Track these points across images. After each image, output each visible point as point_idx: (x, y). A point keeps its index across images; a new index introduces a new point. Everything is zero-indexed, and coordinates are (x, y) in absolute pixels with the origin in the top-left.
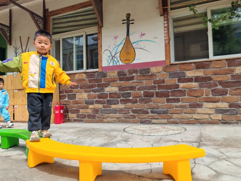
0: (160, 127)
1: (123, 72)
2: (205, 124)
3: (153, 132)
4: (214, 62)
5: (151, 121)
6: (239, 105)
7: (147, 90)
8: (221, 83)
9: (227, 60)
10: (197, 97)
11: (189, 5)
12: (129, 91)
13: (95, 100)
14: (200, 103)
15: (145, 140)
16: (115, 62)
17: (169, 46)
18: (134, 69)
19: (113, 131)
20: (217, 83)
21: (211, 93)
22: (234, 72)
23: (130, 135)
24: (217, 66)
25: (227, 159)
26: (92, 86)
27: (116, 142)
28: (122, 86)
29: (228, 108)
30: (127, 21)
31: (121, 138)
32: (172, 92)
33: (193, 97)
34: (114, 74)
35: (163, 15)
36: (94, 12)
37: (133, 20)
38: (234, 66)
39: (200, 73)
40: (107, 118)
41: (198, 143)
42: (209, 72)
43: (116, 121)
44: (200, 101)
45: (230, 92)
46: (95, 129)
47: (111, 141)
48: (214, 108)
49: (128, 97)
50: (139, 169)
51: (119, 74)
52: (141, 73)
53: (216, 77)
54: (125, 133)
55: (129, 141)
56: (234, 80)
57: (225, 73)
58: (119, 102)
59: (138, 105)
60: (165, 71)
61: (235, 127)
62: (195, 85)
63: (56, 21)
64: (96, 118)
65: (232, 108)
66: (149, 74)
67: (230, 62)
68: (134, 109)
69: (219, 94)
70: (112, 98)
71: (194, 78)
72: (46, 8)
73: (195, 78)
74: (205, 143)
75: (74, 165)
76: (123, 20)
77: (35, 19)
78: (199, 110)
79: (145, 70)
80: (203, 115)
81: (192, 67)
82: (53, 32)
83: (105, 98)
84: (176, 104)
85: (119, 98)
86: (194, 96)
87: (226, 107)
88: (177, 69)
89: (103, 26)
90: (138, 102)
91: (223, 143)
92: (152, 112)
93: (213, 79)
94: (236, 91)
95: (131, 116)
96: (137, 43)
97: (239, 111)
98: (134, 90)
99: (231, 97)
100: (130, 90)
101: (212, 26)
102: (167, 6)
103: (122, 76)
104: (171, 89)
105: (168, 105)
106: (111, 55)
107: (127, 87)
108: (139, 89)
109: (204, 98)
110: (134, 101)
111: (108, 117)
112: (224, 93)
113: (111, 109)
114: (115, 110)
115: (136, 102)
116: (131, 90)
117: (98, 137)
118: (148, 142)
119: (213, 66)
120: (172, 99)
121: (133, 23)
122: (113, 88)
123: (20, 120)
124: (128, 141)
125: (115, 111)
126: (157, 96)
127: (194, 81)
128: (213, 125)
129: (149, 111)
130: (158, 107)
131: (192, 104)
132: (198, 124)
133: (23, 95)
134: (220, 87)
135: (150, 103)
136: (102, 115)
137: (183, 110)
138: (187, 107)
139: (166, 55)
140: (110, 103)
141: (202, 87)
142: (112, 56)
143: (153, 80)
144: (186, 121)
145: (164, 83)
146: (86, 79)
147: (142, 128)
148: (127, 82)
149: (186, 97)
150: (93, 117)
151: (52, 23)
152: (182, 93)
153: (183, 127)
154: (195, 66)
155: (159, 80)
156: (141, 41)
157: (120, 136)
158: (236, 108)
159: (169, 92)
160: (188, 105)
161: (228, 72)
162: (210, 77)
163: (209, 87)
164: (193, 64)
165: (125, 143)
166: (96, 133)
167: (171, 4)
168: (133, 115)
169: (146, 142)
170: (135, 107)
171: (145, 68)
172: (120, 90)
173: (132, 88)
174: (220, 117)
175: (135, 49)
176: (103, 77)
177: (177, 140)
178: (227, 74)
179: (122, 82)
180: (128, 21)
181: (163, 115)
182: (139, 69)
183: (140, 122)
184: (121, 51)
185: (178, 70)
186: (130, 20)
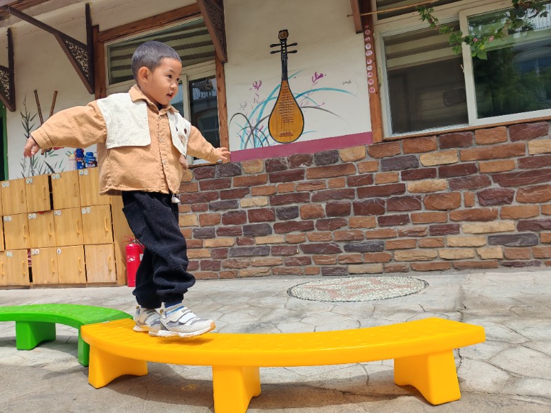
0: (369, 282)
1: (278, 162)
2: (467, 270)
3: (356, 294)
4: (481, 131)
5: (346, 269)
6: (540, 223)
7: (333, 200)
8: (497, 177)
9: (508, 126)
10: (446, 210)
11: (419, 6)
12: (294, 205)
13: (216, 227)
14: (453, 223)
15: (340, 312)
16: (257, 140)
17: (380, 99)
18: (303, 154)
19: (266, 296)
20: (488, 178)
21: (476, 199)
22: (525, 151)
23: (305, 303)
24: (487, 142)
25: (527, 344)
26: (209, 198)
27: (277, 320)
28: (278, 194)
29: (516, 232)
30: (282, 47)
31: (287, 311)
32: (389, 202)
33: (437, 211)
34: (257, 168)
35: (363, 30)
36: (205, 28)
37: (295, 44)
38: (523, 139)
39: (450, 157)
40: (246, 268)
41: (458, 313)
42: (470, 154)
43: (268, 274)
44: (455, 219)
45: (520, 195)
46: (222, 292)
47: (265, 320)
48: (486, 233)
49: (292, 218)
50: (341, 377)
51: (269, 166)
52: (319, 162)
53: (485, 164)
54: (293, 298)
55: (305, 317)
56: (527, 168)
57: (505, 156)
58: (273, 230)
59: (314, 233)
60: (372, 157)
61: (534, 274)
62: (440, 183)
63: (117, 53)
64: (221, 268)
65: (524, 230)
66: (337, 164)
67: (516, 130)
68: (307, 243)
69: (495, 201)
70: (254, 222)
71: (437, 168)
72: (94, 23)
73: (439, 169)
74: (475, 311)
75: (195, 377)
76: (273, 46)
77: (70, 50)
78: (452, 239)
79: (327, 155)
80: (462, 249)
81: (432, 146)
82: (112, 77)
83: (240, 222)
84: (400, 228)
85: (271, 221)
86: (439, 208)
87: (510, 229)
88: (400, 151)
89: (227, 61)
90: (316, 229)
91: (513, 309)
92: (348, 249)
93: (479, 170)
94: (531, 194)
95: (300, 259)
96: (306, 95)
97: (540, 236)
98: (305, 202)
99: (520, 206)
100: (295, 202)
101: (473, 52)
102: (370, 10)
103: (276, 171)
104: (389, 195)
105: (382, 230)
106: (249, 125)
107: (288, 196)
108: (315, 199)
109: (461, 211)
110: (306, 226)
111: (249, 265)
112: (506, 199)
113: (255, 246)
114: (264, 249)
115: (311, 228)
116: (298, 202)
117: (234, 311)
118: (348, 315)
119: (479, 141)
120: (391, 217)
121: (295, 52)
122: (256, 199)
123: (45, 282)
124: (304, 315)
125: (264, 251)
126: (357, 212)
127: (437, 174)
128: (484, 270)
129: (342, 245)
130: (361, 238)
131: (436, 226)
132: (452, 269)
133: (50, 224)
134: (495, 186)
135: (343, 229)
136: (235, 261)
137: (416, 240)
138: (425, 233)
139: (373, 121)
140: (251, 232)
141: (456, 189)
142: (251, 127)
143: (345, 177)
144: (424, 265)
145: (371, 183)
146: (194, 181)
147: (328, 285)
148: (287, 185)
149: (423, 211)
150: (215, 266)
151: (109, 57)
152: (414, 202)
153: (419, 277)
154: (438, 142)
155: (360, 177)
156: (314, 91)
157: (283, 307)
158: (532, 230)
159: (383, 202)
160: (428, 230)
161: (512, 152)
162: (474, 164)
163: (473, 188)
164: (435, 137)
165: (298, 320)
166: (228, 303)
167: (378, 5)
168: (305, 257)
169: (344, 316)
170: (309, 238)
171: (327, 150)
172: (272, 202)
173: (300, 197)
174: (498, 251)
175: (302, 109)
176: (233, 176)
177: (412, 309)
178: (509, 156)
179: (277, 184)
180: (284, 46)
181: (374, 253)
182: (313, 154)
183: (323, 271)
184: (270, 116)
185: (402, 152)
186: (288, 44)
